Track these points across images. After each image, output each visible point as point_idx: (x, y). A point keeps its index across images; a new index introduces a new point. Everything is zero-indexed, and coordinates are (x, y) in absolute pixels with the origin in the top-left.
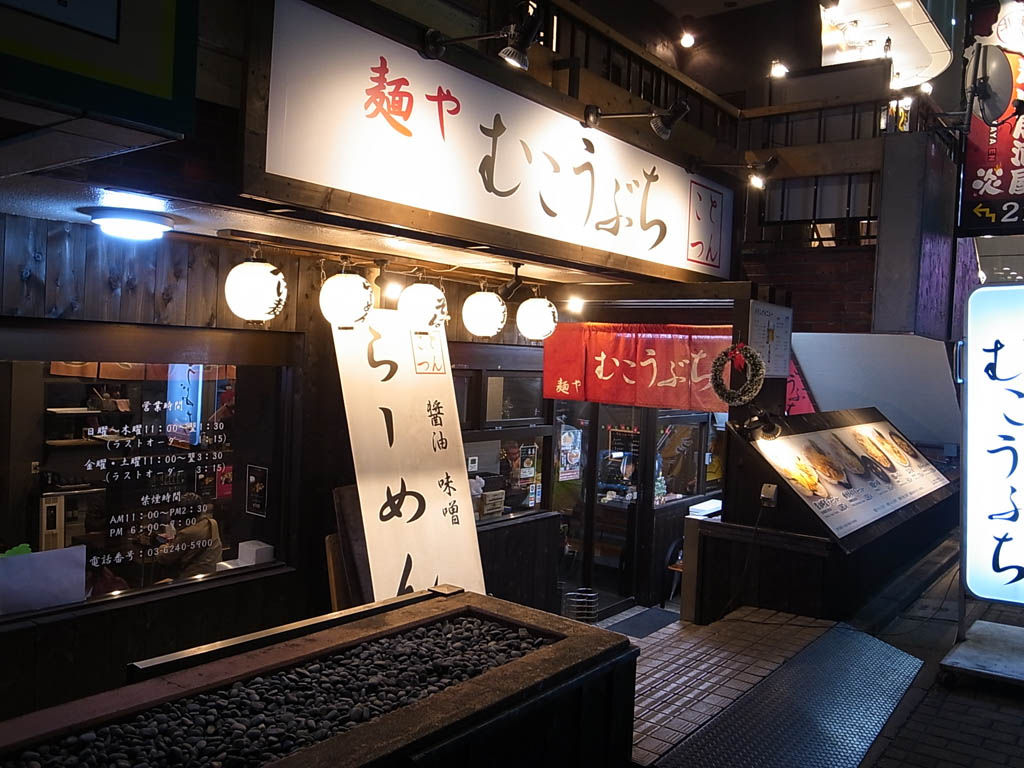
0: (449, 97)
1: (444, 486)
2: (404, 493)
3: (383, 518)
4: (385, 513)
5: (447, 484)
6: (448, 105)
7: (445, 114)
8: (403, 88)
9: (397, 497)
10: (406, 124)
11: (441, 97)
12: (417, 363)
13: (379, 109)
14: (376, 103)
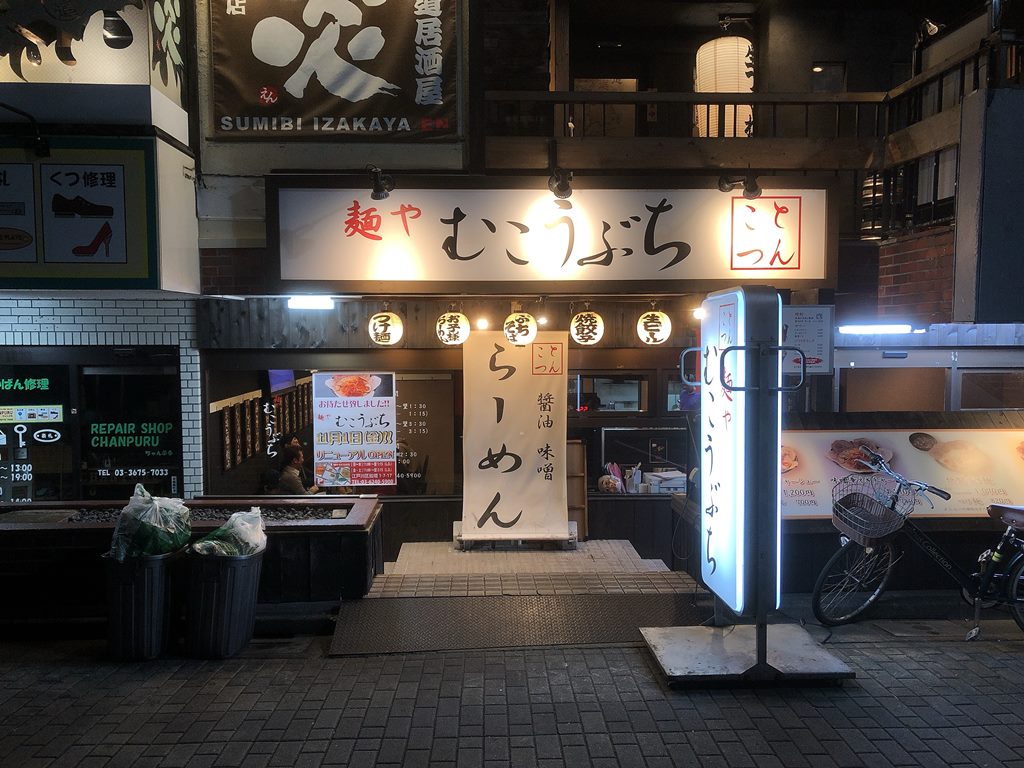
0: (411, 208)
1: (543, 453)
2: (504, 452)
3: (481, 467)
4: (484, 464)
5: (546, 452)
6: (409, 214)
7: (408, 220)
8: (373, 214)
9: (495, 455)
10: (377, 234)
11: (404, 210)
12: (535, 366)
13: (356, 230)
14: (353, 227)
